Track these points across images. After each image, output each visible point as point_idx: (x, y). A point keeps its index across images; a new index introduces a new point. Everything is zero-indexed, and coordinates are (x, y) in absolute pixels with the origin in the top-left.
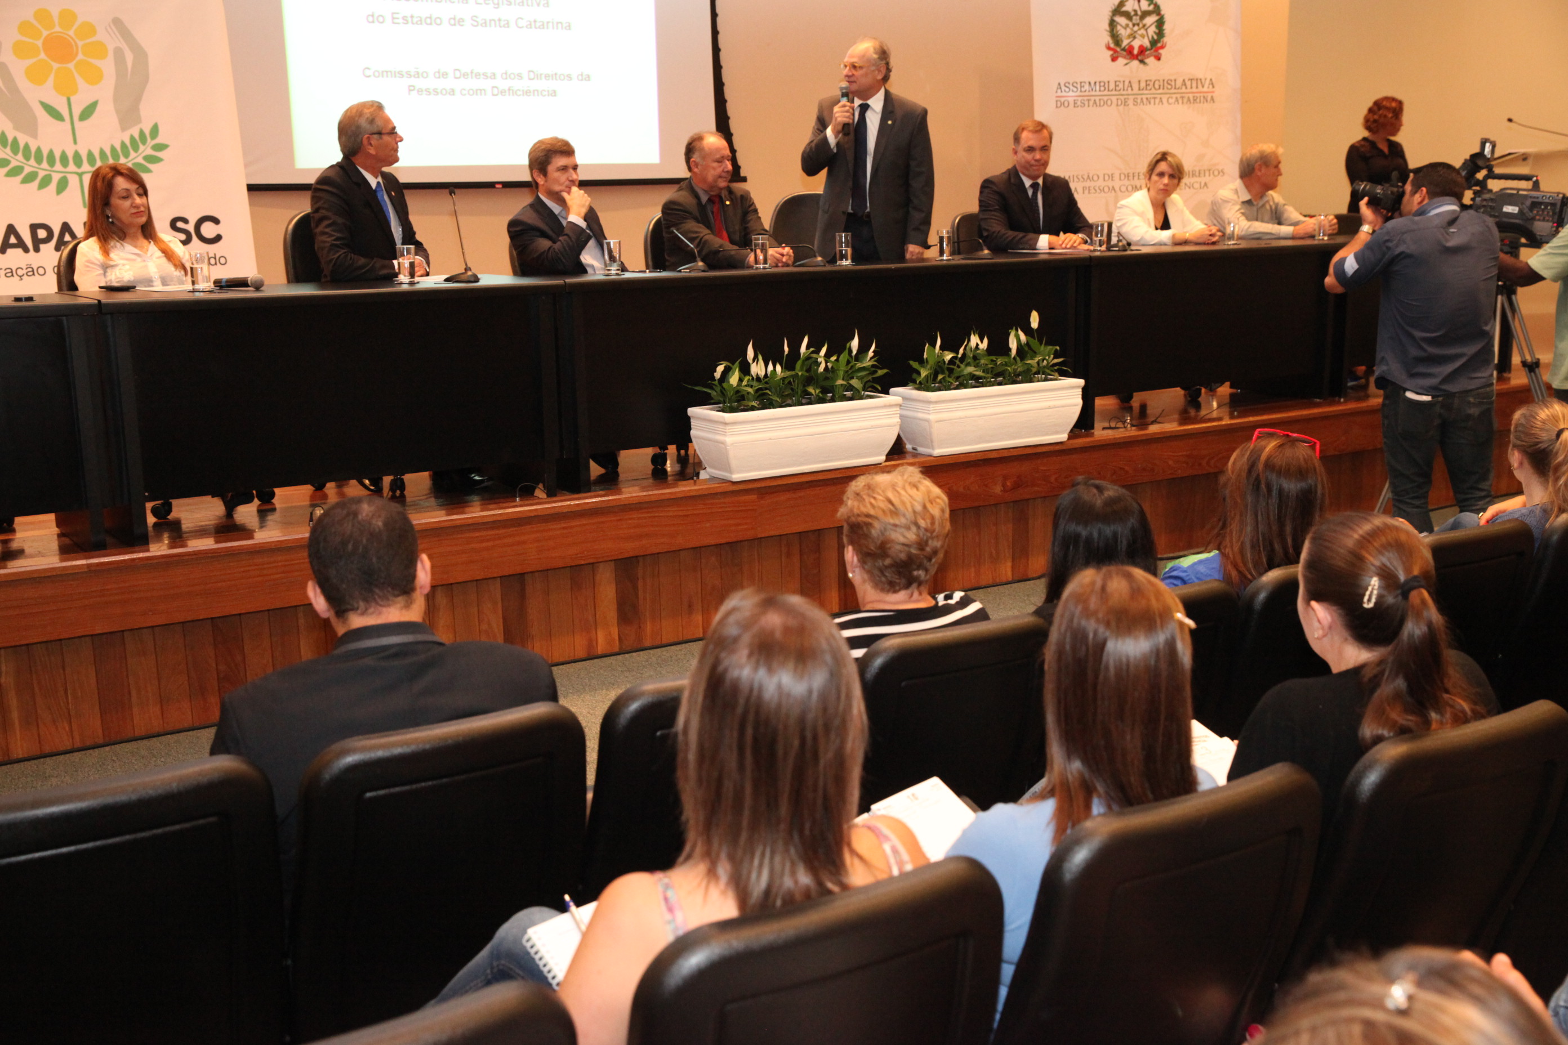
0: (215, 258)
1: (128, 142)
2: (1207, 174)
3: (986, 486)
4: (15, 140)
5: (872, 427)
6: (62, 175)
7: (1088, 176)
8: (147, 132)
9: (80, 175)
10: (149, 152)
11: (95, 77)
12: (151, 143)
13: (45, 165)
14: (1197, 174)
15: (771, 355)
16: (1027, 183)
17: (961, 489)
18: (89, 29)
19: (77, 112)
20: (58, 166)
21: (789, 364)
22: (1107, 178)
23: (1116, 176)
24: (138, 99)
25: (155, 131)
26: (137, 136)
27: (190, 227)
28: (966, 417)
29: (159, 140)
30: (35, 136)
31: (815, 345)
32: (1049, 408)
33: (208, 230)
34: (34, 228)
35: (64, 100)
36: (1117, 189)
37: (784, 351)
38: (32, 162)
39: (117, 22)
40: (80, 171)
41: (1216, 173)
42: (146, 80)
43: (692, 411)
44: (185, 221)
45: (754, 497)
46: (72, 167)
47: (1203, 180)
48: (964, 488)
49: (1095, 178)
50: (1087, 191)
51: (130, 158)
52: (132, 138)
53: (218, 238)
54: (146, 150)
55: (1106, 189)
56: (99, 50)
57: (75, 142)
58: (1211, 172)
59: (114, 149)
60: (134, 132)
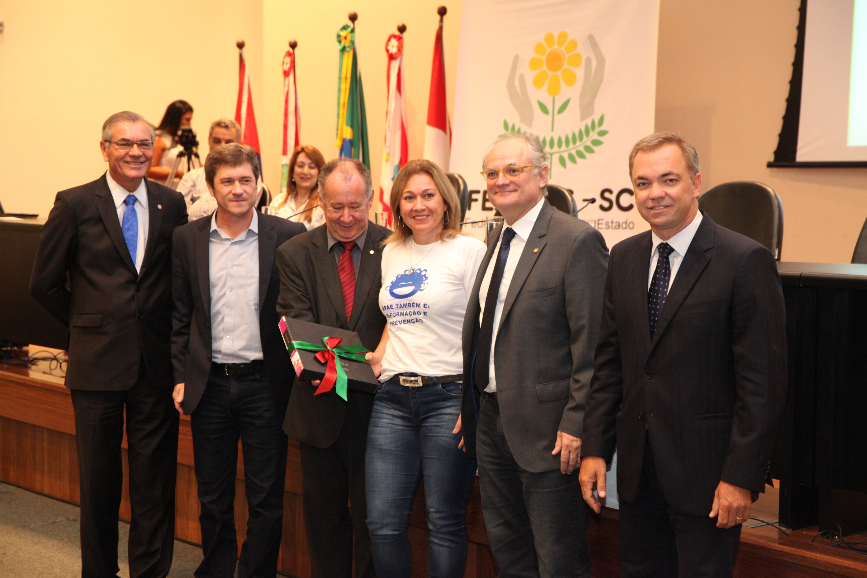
0: (626, 224)
1: (583, 129)
8: (596, 122)
9: (552, 155)
11: (570, 80)
12: (597, 130)
18: (573, 45)
19: (557, 107)
24: (594, 97)
25: (601, 120)
26: (590, 125)
27: (613, 197)
29: (603, 128)
30: (530, 125)
35: (551, 98)
39: (591, 38)
40: (551, 151)
42: (601, 81)
44: (610, 192)
46: (548, 149)
51: (583, 142)
52: (587, 127)
54: (594, 136)
56: (576, 60)
57: (553, 130)
59: (574, 135)
60: (589, 122)
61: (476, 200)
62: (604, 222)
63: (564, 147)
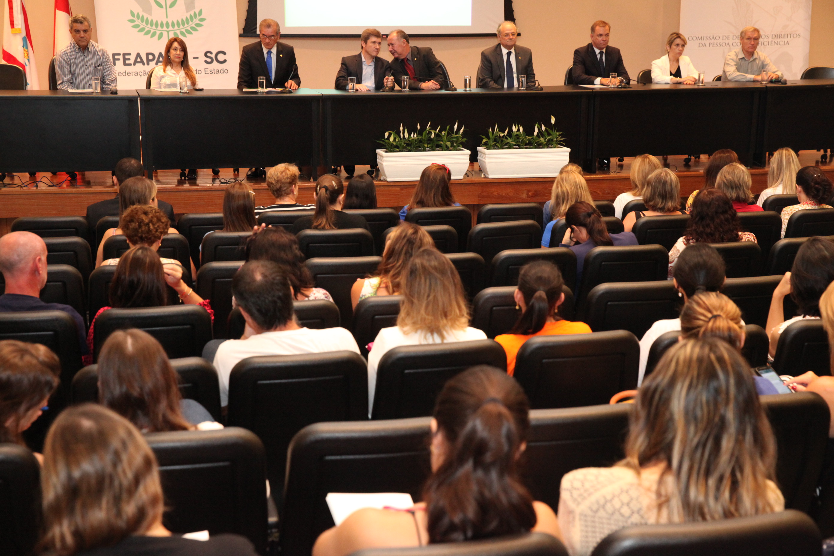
0: (223, 70)
1: (189, 17)
2: (789, 36)
3: (518, 194)
4: (143, 16)
5: (455, 163)
6: (161, 32)
7: (713, 37)
8: (197, 13)
9: (168, 32)
10: (198, 22)
12: (198, 18)
13: (154, 27)
14: (783, 36)
15: (411, 129)
16: (597, 51)
17: (504, 194)
19: (169, 3)
20: (159, 28)
21: (420, 133)
22: (724, 38)
23: (731, 37)
25: (200, 12)
26: (193, 15)
27: (213, 56)
28: (504, 162)
29: (202, 17)
30: (151, 15)
31: (434, 127)
32: (550, 160)
33: (221, 57)
34: (148, 54)
36: (731, 44)
37: (417, 128)
38: (149, 26)
40: (168, 30)
41: (795, 36)
43: (378, 151)
44: (211, 53)
45: (398, 189)
46: (165, 28)
47: (786, 40)
48: (506, 194)
49: (717, 38)
50: (711, 46)
51: (189, 25)
52: (191, 16)
53: (225, 61)
54: (196, 21)
55: (724, 44)
57: (167, 17)
58: (792, 35)
59: (182, 20)
60: (192, 13)
61: (119, 59)
62: (209, 70)
63: (176, 27)
